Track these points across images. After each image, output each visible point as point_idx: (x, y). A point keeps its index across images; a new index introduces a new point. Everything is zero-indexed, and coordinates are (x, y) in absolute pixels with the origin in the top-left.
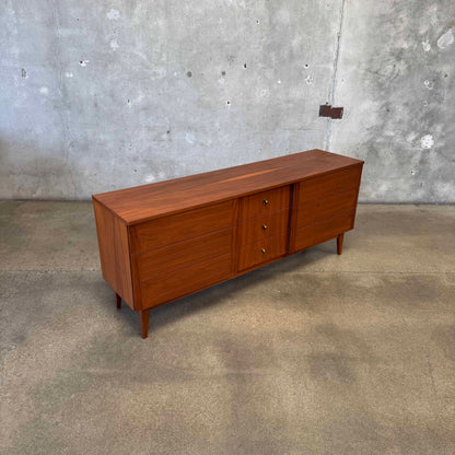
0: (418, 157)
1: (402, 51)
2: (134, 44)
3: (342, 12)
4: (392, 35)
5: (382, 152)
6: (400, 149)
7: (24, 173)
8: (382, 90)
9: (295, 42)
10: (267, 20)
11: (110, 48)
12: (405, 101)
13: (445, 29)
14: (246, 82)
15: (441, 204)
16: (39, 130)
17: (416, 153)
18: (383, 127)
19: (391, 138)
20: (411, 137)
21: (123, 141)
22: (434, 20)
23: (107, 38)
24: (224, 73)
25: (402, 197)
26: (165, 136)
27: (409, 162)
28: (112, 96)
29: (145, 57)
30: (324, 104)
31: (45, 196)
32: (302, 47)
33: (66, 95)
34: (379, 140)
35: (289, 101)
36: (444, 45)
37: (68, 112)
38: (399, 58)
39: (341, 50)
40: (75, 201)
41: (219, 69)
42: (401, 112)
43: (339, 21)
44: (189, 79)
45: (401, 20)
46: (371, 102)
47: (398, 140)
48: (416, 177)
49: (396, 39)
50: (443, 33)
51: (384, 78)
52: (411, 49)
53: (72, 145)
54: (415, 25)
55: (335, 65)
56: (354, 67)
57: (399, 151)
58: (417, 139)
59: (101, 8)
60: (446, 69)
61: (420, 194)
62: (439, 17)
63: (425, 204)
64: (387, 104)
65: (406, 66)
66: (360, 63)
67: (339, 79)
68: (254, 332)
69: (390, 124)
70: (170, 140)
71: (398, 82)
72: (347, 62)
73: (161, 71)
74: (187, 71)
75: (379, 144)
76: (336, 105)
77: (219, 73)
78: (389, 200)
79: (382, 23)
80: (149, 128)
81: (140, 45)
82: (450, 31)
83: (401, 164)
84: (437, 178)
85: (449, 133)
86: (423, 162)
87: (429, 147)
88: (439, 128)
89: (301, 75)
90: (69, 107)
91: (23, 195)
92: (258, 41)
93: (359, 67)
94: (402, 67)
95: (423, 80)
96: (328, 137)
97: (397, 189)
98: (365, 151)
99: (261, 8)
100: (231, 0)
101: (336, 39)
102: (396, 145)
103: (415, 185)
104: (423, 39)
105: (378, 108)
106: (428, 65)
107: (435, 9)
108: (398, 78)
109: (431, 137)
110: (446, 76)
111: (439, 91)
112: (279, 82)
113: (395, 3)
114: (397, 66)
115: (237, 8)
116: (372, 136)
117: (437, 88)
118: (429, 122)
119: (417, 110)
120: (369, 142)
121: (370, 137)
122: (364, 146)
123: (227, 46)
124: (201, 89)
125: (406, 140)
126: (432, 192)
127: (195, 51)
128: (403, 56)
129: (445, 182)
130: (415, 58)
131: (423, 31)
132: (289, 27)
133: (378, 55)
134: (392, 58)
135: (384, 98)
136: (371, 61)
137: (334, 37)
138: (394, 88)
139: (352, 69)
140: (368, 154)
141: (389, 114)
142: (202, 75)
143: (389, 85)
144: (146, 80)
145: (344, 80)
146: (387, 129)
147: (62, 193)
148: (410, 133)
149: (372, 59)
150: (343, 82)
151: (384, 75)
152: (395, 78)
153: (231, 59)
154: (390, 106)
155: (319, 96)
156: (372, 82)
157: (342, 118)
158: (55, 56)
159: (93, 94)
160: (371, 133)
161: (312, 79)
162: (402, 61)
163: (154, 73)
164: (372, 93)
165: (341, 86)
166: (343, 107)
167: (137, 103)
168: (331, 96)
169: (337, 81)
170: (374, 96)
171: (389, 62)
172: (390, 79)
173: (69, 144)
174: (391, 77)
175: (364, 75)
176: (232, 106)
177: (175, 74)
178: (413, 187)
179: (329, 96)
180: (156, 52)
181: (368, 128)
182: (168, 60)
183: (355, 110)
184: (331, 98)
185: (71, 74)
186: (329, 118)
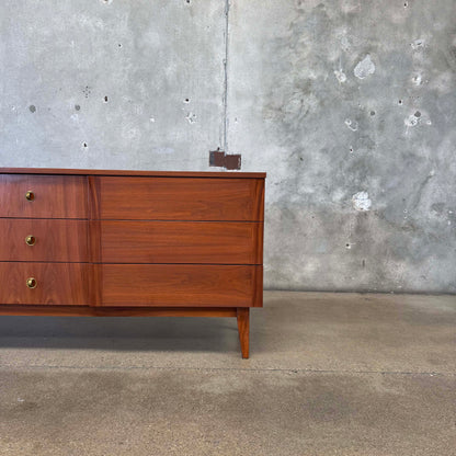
0: (352, 223)
1: (309, 82)
3: (226, 33)
4: (294, 62)
5: (301, 215)
8: (288, 132)
9: (170, 70)
10: (131, 43)
12: (322, 147)
13: (360, 55)
14: (109, 119)
15: (397, 292)
17: (348, 216)
18: (296, 181)
19: (310, 196)
20: (339, 195)
22: (346, 45)
24: (78, 108)
25: (339, 281)
27: (340, 230)
30: (215, 149)
32: (178, 76)
34: (294, 199)
35: (167, 145)
36: (363, 75)
38: (306, 91)
39: (230, 81)
41: (72, 102)
42: (319, 162)
43: (223, 45)
44: (32, 115)
45: (303, 45)
46: (277, 148)
47: (321, 199)
48: (354, 252)
49: (300, 67)
50: (359, 60)
52: (321, 79)
54: (321, 50)
55: (225, 99)
56: (250, 103)
57: (324, 213)
58: (345, 198)
60: (370, 105)
61: (364, 278)
62: (351, 41)
63: (373, 292)
64: (299, 150)
65: (317, 101)
66: (256, 98)
67: (232, 119)
69: (306, 177)
71: (310, 121)
72: (239, 96)
74: (29, 104)
75: (294, 204)
76: (231, 151)
77: (72, 107)
78: (321, 285)
79: (279, 47)
82: (368, 59)
83: (330, 233)
84: (385, 254)
85: (390, 189)
86: (360, 229)
87: (365, 209)
88: (375, 182)
89: (180, 111)
92: (122, 68)
93: (255, 102)
94: (312, 102)
95: (343, 119)
97: (329, 269)
98: (278, 214)
99: (123, 29)
100: (85, 20)
101: (222, 67)
102: (318, 205)
103: (354, 263)
104: (334, 67)
105: (287, 156)
106: (346, 99)
107: (345, 32)
108: (309, 116)
109: (366, 196)
110: (373, 113)
111: (366, 133)
112: (153, 120)
113: (292, 25)
114: (306, 100)
115: (94, 30)
116: (284, 193)
117: (363, 129)
118: (361, 174)
119: (341, 158)
120: (281, 200)
121: (280, 195)
122: (275, 207)
123: (81, 74)
124: (48, 127)
125: (331, 199)
126: (382, 275)
127: (40, 80)
128: (310, 89)
129: (397, 260)
130: (328, 91)
131: (333, 57)
132: (161, 52)
133: (279, 86)
134: (297, 90)
135: (294, 142)
136: (270, 95)
137: (219, 65)
138: (306, 129)
139: (247, 104)
140: (281, 218)
141: (303, 164)
142: (49, 109)
143: (298, 126)
145: (238, 119)
146: (304, 184)
148: (335, 189)
149: (272, 93)
150: (236, 122)
151: (290, 113)
152: (305, 116)
153: (87, 90)
154: (303, 153)
155: (207, 139)
156: (275, 122)
157: (240, 169)
160: (282, 189)
161: (196, 117)
162: (311, 94)
164: (276, 136)
165: (235, 127)
166: (240, 154)
168: (223, 140)
169: (228, 120)
170: (280, 140)
171: (295, 96)
172: (299, 118)
174: (299, 115)
175: (263, 112)
176: (90, 150)
177: (13, 108)
178: (351, 266)
179: (220, 139)
181: (277, 182)
182: (4, 91)
183: (257, 158)
184: (223, 142)
186: (222, 168)
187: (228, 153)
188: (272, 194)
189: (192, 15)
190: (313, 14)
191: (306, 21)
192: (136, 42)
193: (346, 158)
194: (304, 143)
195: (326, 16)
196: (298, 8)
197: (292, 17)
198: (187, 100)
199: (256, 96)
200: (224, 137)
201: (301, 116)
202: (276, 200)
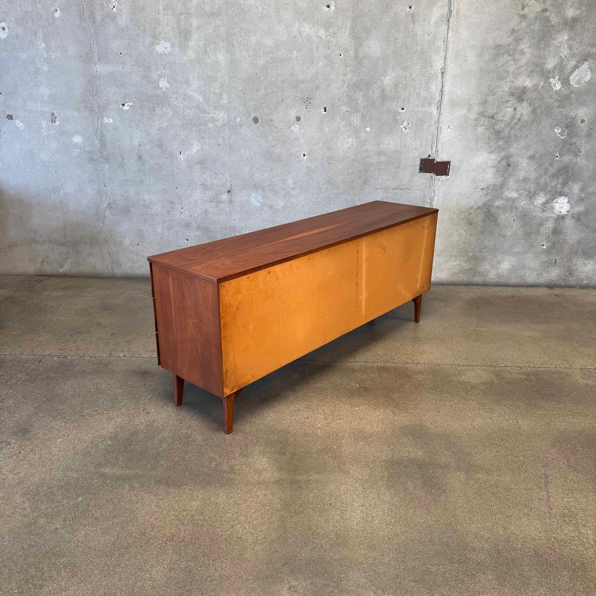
0: (550, 225)
1: (524, 90)
2: (188, 83)
3: (446, 41)
4: (511, 69)
5: (502, 218)
6: (526, 215)
7: (50, 241)
8: (499, 139)
9: (388, 80)
10: (352, 53)
11: (158, 88)
12: (530, 153)
13: (578, 62)
14: (327, 130)
15: (583, 287)
16: (70, 188)
17: (547, 219)
18: (502, 186)
19: (514, 200)
20: (540, 200)
21: (172, 203)
22: (565, 52)
23: (155, 76)
24: (298, 119)
25: (531, 278)
26: (225, 197)
27: (538, 232)
28: (160, 145)
29: (201, 98)
30: (426, 157)
31: (74, 270)
32: (396, 85)
33: (103, 144)
34: (498, 203)
36: (578, 82)
37: (107, 166)
38: (520, 99)
39: (446, 89)
40: (112, 278)
41: (293, 114)
42: (525, 168)
43: (442, 53)
44: (255, 126)
45: (522, 53)
46: (486, 155)
47: (523, 203)
48: (548, 252)
49: (516, 75)
50: (576, 67)
51: (503, 125)
52: (536, 87)
53: (109, 206)
54: (540, 57)
55: (439, 107)
56: (464, 111)
57: (525, 217)
58: (547, 202)
59: (148, 40)
60: (582, 112)
61: (553, 274)
62: (570, 48)
63: (560, 286)
64: (508, 157)
65: (530, 109)
66: (470, 107)
67: (444, 126)
68: (319, 432)
69: (512, 183)
70: (231, 201)
71: (521, 129)
72: (454, 104)
73: (221, 116)
74: (253, 115)
75: (498, 207)
76: (441, 158)
77: (292, 117)
78: (514, 280)
79: (498, 55)
80: (205, 187)
81: (195, 84)
82: (585, 65)
83: (528, 234)
84: (576, 253)
85: (590, 194)
86: (556, 231)
87: (564, 212)
88: (576, 188)
89: (395, 120)
90: (107, 159)
91: (48, 269)
92: (341, 78)
93: (469, 110)
94: (524, 110)
95: (552, 127)
96: (432, 200)
97: (524, 267)
98: (481, 217)
99: (344, 38)
100: (307, 29)
101: (440, 76)
102: (520, 209)
103: (547, 262)
104: (551, 75)
105: (496, 162)
106: (559, 107)
107: (566, 37)
108: (520, 123)
109: (566, 200)
110: (583, 121)
111: (574, 140)
112: (368, 129)
113: (513, 31)
114: (519, 108)
115: (315, 38)
116: (488, 198)
117: (571, 137)
118: (563, 180)
119: (547, 165)
120: (485, 205)
121: (485, 199)
122: (478, 211)
123: (302, 85)
124: (270, 138)
125: (533, 203)
126: (570, 272)
127: (263, 91)
128: (525, 97)
129: (587, 259)
130: (542, 99)
131: (550, 64)
132: (380, 62)
133: (493, 95)
134: (511, 98)
135: (503, 149)
136: (484, 103)
137: (436, 74)
138: (516, 136)
139: (460, 112)
140: (484, 221)
141: (510, 170)
142: (272, 120)
143: (509, 133)
144: (203, 127)
145: (451, 127)
146: (508, 189)
147: (95, 267)
148: (538, 194)
149: (486, 101)
150: (449, 130)
151: (502, 121)
152: (516, 124)
153: (307, 101)
154: (511, 159)
155: (419, 146)
156: (487, 129)
157: (448, 175)
158: (91, 98)
159: (137, 144)
160: (487, 194)
161: (410, 125)
162: (525, 102)
163: (212, 118)
164: (487, 143)
165: (447, 134)
166: (449, 160)
167: (191, 155)
168: (435, 148)
169: (441, 128)
170: (490, 147)
171: (509, 104)
172: (510, 126)
173: (105, 206)
174: (511, 123)
175: (476, 120)
176: (308, 159)
177: (238, 120)
178: (544, 264)
179: (432, 147)
180: (214, 93)
181: (482, 187)
182: (229, 103)
183: (465, 164)
184: (434, 150)
185: (111, 119)
186: (432, 174)
187: (438, 160)
188: (477, 198)
189: (414, 23)
190: (536, 19)
191: (528, 26)
192: (356, 51)
193: (551, 164)
194: (513, 150)
195: (548, 21)
196: (521, 13)
197: (514, 23)
198: (403, 109)
199: (471, 105)
200: (435, 144)
201: (512, 124)
202: (480, 205)
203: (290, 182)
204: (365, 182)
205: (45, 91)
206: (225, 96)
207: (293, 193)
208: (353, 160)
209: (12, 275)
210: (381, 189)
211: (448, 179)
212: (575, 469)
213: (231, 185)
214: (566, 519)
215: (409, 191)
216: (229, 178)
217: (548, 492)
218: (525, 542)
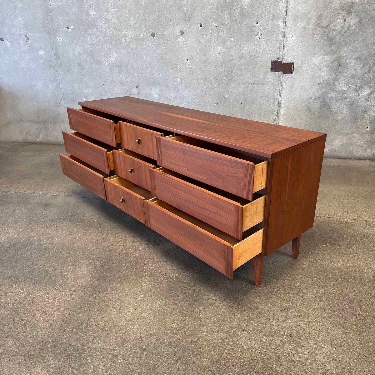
0: (372, 112)
1: (352, 5)
2: (107, 11)
5: (335, 106)
6: (353, 104)
7: (30, 121)
8: (331, 44)
11: (89, 15)
12: (357, 55)
14: (202, 40)
16: (39, 85)
18: (334, 81)
19: (344, 92)
20: (365, 92)
21: (101, 95)
23: (86, 7)
24: (182, 33)
25: (357, 152)
26: (135, 90)
27: (363, 117)
28: (92, 55)
29: (116, 21)
30: (275, 59)
31: (45, 140)
32: (252, 5)
33: (57, 55)
34: (331, 94)
37: (60, 71)
38: (349, 12)
39: (290, 6)
41: (178, 29)
42: (353, 67)
44: (152, 39)
46: (322, 57)
47: (351, 95)
48: (371, 133)
51: (335, 33)
53: (63, 97)
55: (285, 21)
56: (304, 23)
58: (370, 94)
64: (339, 59)
65: (357, 20)
66: (309, 19)
67: (289, 35)
69: (342, 79)
70: (139, 94)
71: (349, 36)
72: (296, 18)
73: (130, 33)
74: (151, 32)
75: (331, 98)
76: (287, 60)
77: (178, 32)
78: (343, 154)
81: (112, 11)
83: (355, 119)
89: (253, 32)
90: (60, 66)
91: (30, 138)
93: (308, 22)
94: (352, 20)
96: (280, 92)
97: (351, 144)
98: (318, 105)
102: (349, 99)
103: (370, 141)
105: (329, 63)
108: (349, 32)
112: (232, 39)
114: (348, 20)
116: (324, 91)
120: (321, 96)
121: (321, 92)
122: (316, 101)
123: (184, 8)
124: (163, 48)
125: (359, 95)
127: (157, 14)
128: (353, 10)
130: (367, 11)
133: (327, 9)
134: (341, 12)
135: (335, 53)
136: (320, 16)
138: (345, 42)
139: (301, 24)
140: (320, 108)
141: (341, 68)
142: (164, 35)
143: (340, 39)
144: (118, 42)
145: (294, 36)
146: (339, 84)
147: (57, 138)
148: (363, 87)
149: (321, 15)
150: (292, 38)
151: (334, 30)
152: (346, 32)
153: (188, 20)
154: (342, 60)
155: (270, 51)
156: (322, 37)
157: (293, 73)
158: (48, 24)
159: (77, 54)
160: (323, 88)
161: (263, 35)
162: (353, 14)
163: (125, 35)
164: (322, 48)
165: (291, 42)
166: (293, 62)
167: (112, 61)
168: (282, 52)
169: (286, 37)
170: (325, 51)
171: (340, 16)
172: (341, 34)
173: (61, 97)
174: (341, 31)
175: (313, 30)
176: (190, 63)
177: (141, 35)
178: (368, 142)
179: (280, 52)
180: (125, 17)
181: (319, 82)
182: (135, 23)
183: (306, 65)
184: (282, 54)
185: (61, 38)
186: (280, 73)
187: (285, 61)
188: (315, 92)
194: (343, 53)
198: (257, 23)
199: (309, 18)
200: (282, 50)
201: (343, 32)
202: (317, 96)
203: (178, 80)
204: (231, 79)
205: (21, 21)
206: (132, 19)
207: (180, 87)
208: (222, 62)
209: (10, 142)
210: (242, 84)
211: (292, 77)
212: (320, 299)
213: (138, 82)
214: (291, 339)
215: (263, 85)
216: (137, 77)
217: (287, 314)
218: (246, 353)
